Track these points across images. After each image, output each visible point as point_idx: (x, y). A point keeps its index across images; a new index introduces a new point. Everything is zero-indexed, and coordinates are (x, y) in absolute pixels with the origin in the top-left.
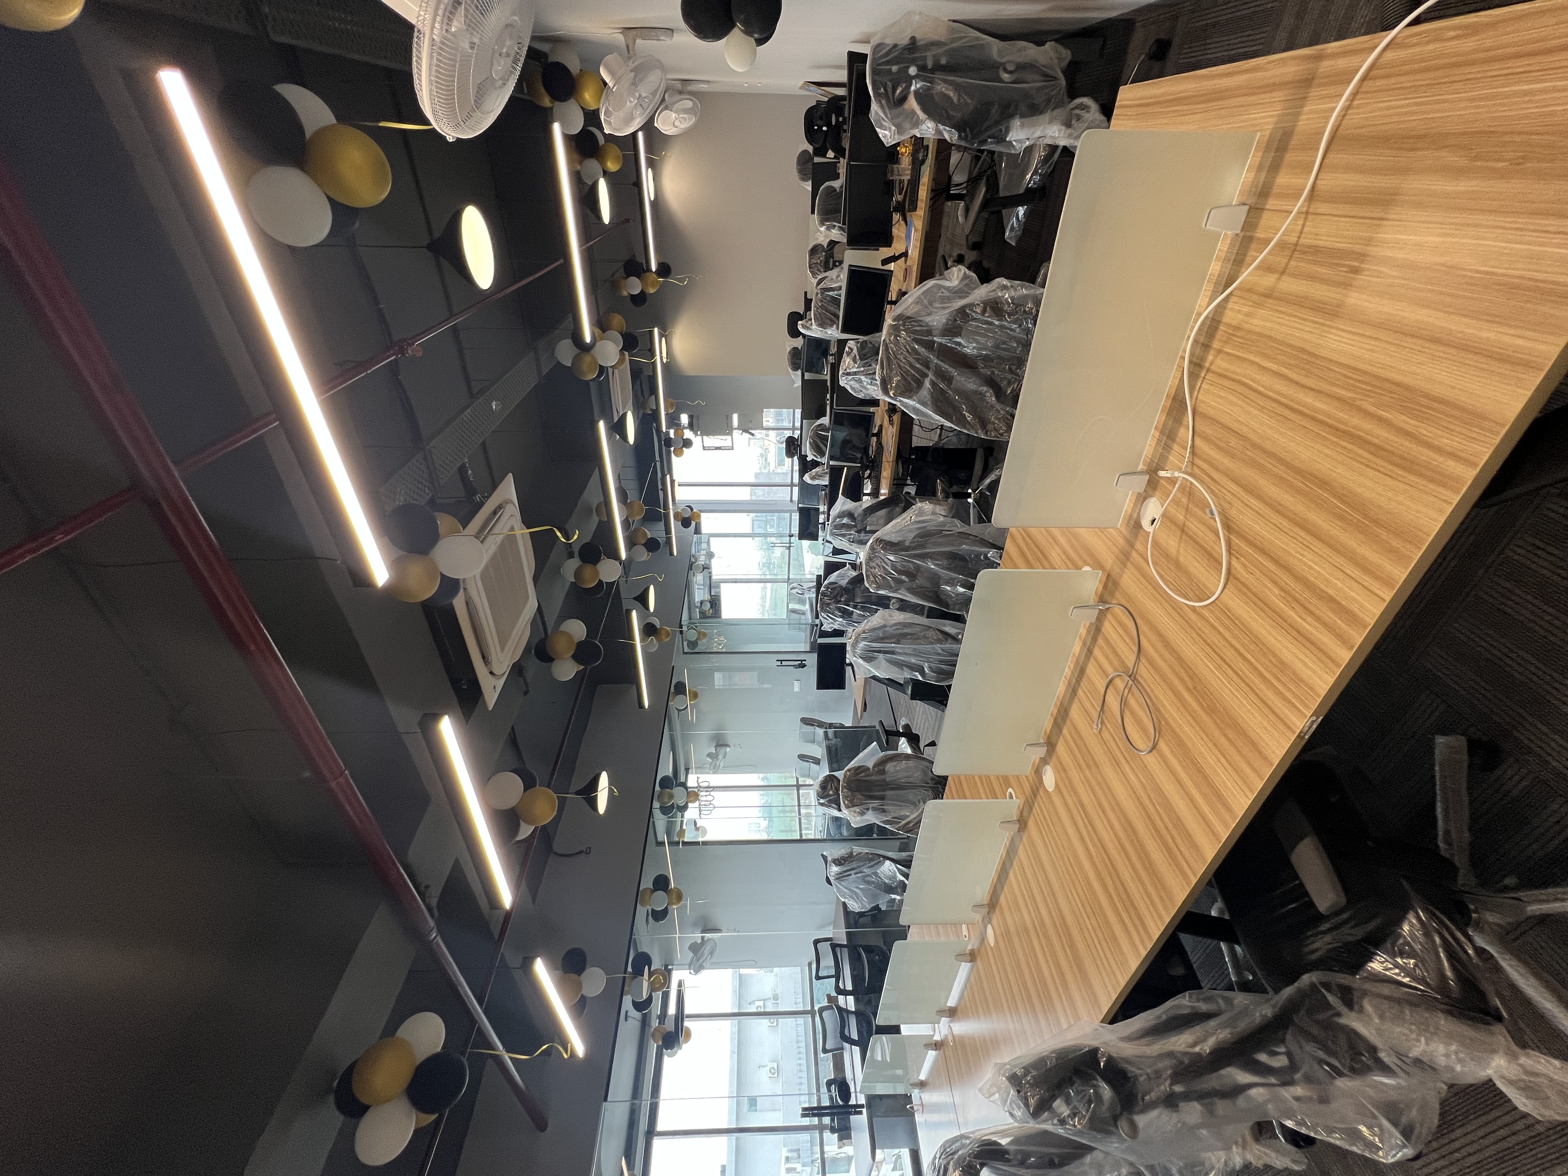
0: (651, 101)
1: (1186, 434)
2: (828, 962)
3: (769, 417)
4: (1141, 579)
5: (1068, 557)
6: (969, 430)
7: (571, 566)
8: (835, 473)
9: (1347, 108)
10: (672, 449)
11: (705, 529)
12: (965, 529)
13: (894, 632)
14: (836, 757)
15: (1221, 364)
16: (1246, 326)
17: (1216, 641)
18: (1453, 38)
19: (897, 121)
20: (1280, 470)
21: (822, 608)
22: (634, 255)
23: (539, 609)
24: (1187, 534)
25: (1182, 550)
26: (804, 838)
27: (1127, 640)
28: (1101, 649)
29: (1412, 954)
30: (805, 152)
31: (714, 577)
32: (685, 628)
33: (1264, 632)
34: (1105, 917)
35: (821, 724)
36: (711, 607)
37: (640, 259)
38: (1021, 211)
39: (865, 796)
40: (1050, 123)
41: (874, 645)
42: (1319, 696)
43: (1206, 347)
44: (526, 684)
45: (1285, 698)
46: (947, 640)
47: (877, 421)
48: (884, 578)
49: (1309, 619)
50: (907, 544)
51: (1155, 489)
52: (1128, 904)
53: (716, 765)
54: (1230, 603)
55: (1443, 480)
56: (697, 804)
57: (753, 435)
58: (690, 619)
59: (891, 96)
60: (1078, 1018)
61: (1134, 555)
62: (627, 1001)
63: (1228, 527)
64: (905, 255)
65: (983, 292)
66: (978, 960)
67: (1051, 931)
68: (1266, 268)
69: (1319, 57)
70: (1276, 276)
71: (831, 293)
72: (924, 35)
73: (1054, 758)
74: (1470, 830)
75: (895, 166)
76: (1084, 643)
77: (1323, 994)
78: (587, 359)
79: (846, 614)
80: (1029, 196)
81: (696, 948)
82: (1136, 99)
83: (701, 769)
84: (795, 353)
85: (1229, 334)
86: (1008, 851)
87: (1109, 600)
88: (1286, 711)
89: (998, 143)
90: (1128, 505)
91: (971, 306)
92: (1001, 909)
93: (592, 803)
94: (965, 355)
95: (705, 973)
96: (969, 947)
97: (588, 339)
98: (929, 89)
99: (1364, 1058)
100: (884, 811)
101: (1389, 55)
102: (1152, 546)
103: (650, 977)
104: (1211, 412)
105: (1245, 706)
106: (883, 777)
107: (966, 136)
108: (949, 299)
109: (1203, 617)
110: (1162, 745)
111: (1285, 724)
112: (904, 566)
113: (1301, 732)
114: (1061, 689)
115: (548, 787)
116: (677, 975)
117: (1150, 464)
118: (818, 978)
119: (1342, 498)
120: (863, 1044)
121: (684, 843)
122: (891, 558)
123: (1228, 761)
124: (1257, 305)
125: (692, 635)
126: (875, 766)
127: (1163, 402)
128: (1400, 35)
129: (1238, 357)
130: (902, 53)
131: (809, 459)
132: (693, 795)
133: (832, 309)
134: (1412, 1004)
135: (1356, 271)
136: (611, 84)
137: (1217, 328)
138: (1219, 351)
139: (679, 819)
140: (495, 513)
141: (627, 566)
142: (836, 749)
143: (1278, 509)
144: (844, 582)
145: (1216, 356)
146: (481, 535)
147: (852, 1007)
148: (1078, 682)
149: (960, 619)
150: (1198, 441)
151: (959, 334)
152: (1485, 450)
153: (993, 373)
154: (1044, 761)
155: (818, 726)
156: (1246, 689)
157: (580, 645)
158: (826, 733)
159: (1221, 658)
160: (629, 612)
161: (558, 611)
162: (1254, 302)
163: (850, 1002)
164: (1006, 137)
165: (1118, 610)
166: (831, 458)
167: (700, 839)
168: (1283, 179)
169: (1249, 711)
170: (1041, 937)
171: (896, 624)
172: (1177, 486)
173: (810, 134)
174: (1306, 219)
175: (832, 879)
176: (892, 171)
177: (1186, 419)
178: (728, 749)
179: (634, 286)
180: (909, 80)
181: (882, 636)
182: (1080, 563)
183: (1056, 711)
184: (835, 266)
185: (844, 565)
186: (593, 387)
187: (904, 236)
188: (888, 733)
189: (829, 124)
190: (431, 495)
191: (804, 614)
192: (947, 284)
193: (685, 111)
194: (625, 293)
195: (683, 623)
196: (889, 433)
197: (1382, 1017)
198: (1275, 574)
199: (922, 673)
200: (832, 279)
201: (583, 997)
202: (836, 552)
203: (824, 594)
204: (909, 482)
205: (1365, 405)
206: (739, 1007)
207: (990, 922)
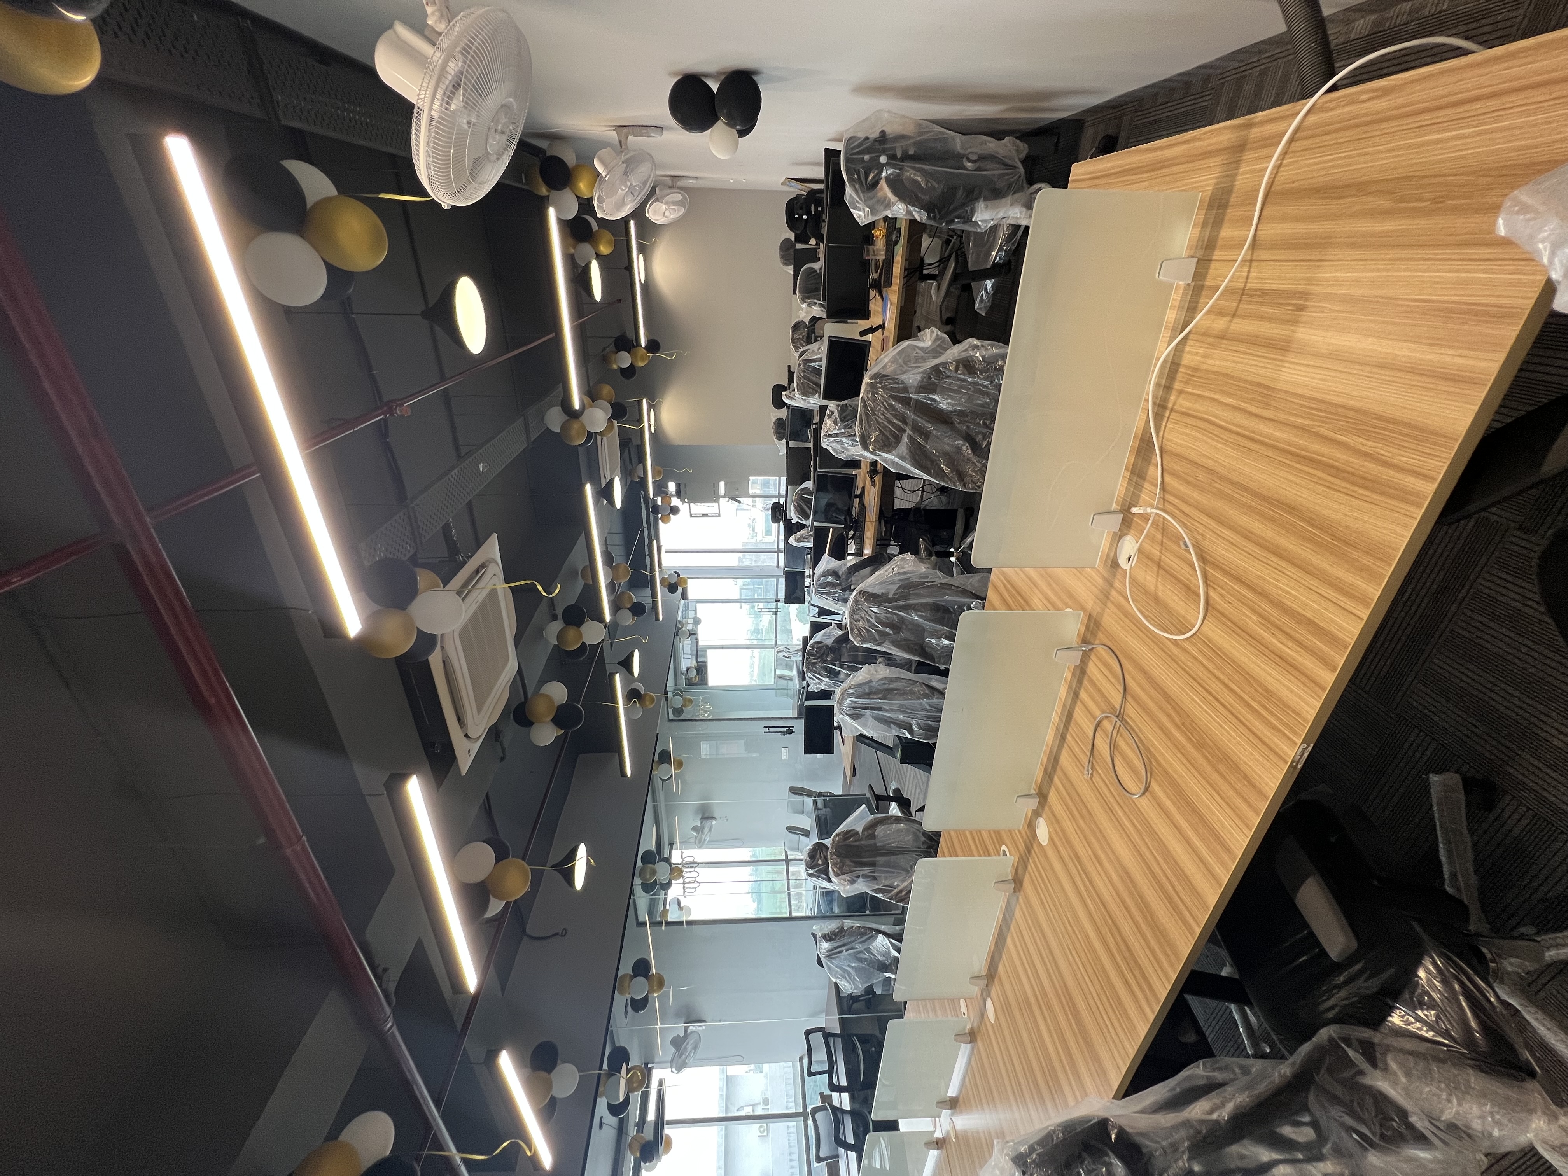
0: (642, 190)
1: (1155, 472)
2: (820, 1056)
3: (756, 484)
4: (1122, 617)
5: (1049, 601)
6: (947, 483)
7: (555, 627)
8: (820, 535)
9: (1278, 167)
10: (660, 516)
11: (691, 595)
12: (947, 580)
13: (880, 688)
14: (824, 827)
15: (1184, 403)
16: (1205, 367)
17: (1201, 674)
18: (1368, 100)
19: (870, 203)
20: (1247, 499)
21: (808, 668)
22: (625, 333)
23: (520, 671)
24: (1164, 570)
25: (1160, 587)
26: (794, 915)
27: (1112, 680)
28: (1087, 691)
29: (1432, 1005)
30: (787, 240)
31: (701, 643)
32: (670, 695)
33: (1246, 660)
34: (1108, 978)
35: (810, 794)
36: (698, 674)
37: (630, 335)
38: (989, 284)
39: (853, 862)
40: (1012, 205)
41: (860, 701)
42: (1307, 722)
43: (1168, 388)
44: (503, 750)
45: (1274, 728)
46: (933, 694)
47: (860, 483)
48: (868, 631)
49: (1290, 644)
50: (891, 595)
51: (1129, 527)
52: (1132, 964)
53: (701, 839)
54: (1211, 634)
55: (1405, 496)
56: (681, 880)
57: (739, 502)
58: (676, 685)
59: (864, 182)
60: (1085, 1094)
61: (1113, 593)
62: (602, 1104)
63: (1202, 559)
64: (882, 326)
65: (955, 352)
66: (979, 1039)
67: (1055, 1002)
68: (1217, 312)
69: (1249, 126)
70: (1228, 319)
71: (813, 364)
72: (892, 130)
73: (1047, 809)
74: (1476, 872)
75: (871, 247)
76: (1070, 687)
77: (1343, 1049)
78: (576, 426)
79: (834, 675)
80: (995, 271)
81: (678, 1043)
82: (1089, 174)
83: (685, 844)
84: (780, 424)
85: (1189, 375)
86: (1004, 916)
87: (1092, 641)
88: (1276, 740)
89: (964, 223)
90: (1104, 544)
91: (945, 364)
92: (1000, 979)
93: (569, 875)
94: (941, 411)
95: (687, 1071)
96: (969, 1026)
97: (577, 405)
98: (899, 175)
99: (1394, 1124)
100: (875, 878)
101: (1312, 119)
102: (1130, 583)
103: (628, 1073)
104: (1179, 450)
105: (1235, 739)
106: (871, 842)
107: (935, 217)
108: (924, 360)
109: (1185, 651)
110: (1155, 786)
111: (1276, 754)
112: (887, 618)
113: (1293, 761)
114: (1050, 736)
115: (524, 859)
116: (657, 1075)
117: (1123, 504)
118: (810, 1074)
119: (1311, 522)
120: (858, 1148)
121: (668, 924)
122: (875, 610)
123: (1222, 798)
124: (1213, 346)
125: (678, 702)
126: (864, 830)
127: (1131, 443)
128: (1320, 101)
129: (1199, 396)
130: (873, 145)
131: (793, 522)
132: (677, 872)
133: (814, 379)
134: (1441, 1061)
135: (1301, 308)
136: (604, 174)
137: (1177, 370)
138: (1181, 392)
139: (662, 897)
140: (477, 571)
141: (612, 629)
142: (826, 819)
143: (1247, 535)
144: (829, 642)
145: (1178, 396)
146: (462, 593)
147: (847, 1106)
148: (1066, 727)
149: (945, 673)
150: (1168, 478)
151: (934, 391)
152: (1440, 464)
153: (968, 427)
154: (1037, 814)
155: (807, 795)
156: (1234, 720)
157: (561, 708)
158: (815, 802)
159: (1207, 690)
160: (612, 675)
161: (540, 673)
162: (1209, 344)
163: (844, 1101)
164: (972, 217)
165: (1101, 650)
166: (814, 520)
167: (684, 919)
168: (1226, 233)
169: (1239, 744)
170: (1044, 1008)
171: (881, 680)
172: (1150, 521)
173: (792, 221)
174: (1250, 266)
175: (822, 957)
176: (868, 251)
177: (1154, 457)
178: (714, 822)
179: (624, 360)
180: (880, 167)
181: (867, 691)
182: (1059, 604)
183: (1045, 760)
184: (816, 340)
185: (830, 624)
186: (581, 451)
187: (880, 310)
188: (878, 798)
189: (808, 213)
190: (412, 552)
191: (791, 679)
192: (921, 344)
193: (675, 203)
194: (615, 367)
195: (668, 689)
196: (871, 494)
197: (1408, 1074)
198: (1253, 601)
199: (911, 731)
200: (813, 351)
201: (553, 1100)
202: (823, 612)
203: (810, 654)
204: (892, 542)
205: (1323, 431)
206: (726, 1112)
207: (989, 995)
